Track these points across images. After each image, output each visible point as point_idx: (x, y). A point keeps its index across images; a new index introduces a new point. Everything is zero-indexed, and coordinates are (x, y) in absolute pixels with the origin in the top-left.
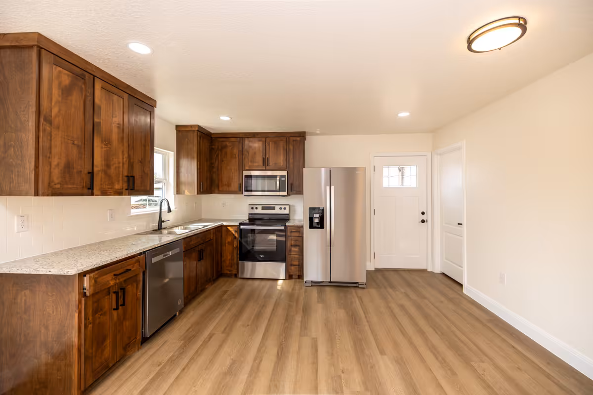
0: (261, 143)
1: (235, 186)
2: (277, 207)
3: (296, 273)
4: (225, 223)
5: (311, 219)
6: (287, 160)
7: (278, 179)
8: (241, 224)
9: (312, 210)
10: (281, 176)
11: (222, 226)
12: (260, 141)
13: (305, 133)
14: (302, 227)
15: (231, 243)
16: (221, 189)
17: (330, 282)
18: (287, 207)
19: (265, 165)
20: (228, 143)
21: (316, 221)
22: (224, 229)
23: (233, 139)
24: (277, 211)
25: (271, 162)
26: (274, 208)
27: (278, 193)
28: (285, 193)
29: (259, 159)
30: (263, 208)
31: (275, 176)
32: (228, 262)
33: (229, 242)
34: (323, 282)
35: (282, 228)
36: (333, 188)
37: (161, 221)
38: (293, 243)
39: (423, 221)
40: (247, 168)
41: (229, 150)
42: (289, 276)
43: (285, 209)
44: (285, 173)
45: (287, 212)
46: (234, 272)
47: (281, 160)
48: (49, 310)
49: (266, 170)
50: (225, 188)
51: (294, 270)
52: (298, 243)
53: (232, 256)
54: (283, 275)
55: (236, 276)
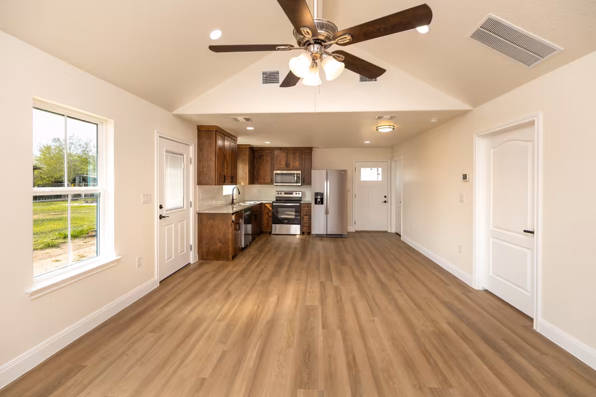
0: (284, 153)
1: (268, 180)
2: (294, 193)
3: (306, 231)
4: (264, 202)
5: (316, 199)
6: (300, 164)
7: (296, 175)
8: (273, 202)
9: (317, 194)
10: (297, 174)
11: (261, 204)
12: (284, 152)
13: (312, 148)
14: (311, 204)
15: (268, 214)
16: (259, 181)
17: (327, 235)
18: (300, 193)
19: (287, 167)
20: (264, 153)
21: (319, 200)
22: (263, 205)
23: (267, 151)
24: (294, 195)
25: (291, 166)
26: (292, 194)
27: (295, 184)
28: (300, 184)
29: (283, 163)
30: (285, 194)
31: (294, 174)
32: (265, 225)
33: (266, 213)
34: (323, 235)
35: (299, 204)
36: (328, 181)
37: (233, 199)
38: (305, 213)
39: (385, 202)
40: (276, 168)
41: (265, 157)
42: (302, 233)
43: (299, 194)
44: (299, 172)
45: (300, 196)
46: (269, 231)
47: (297, 164)
48: (220, 227)
49: (288, 170)
50: (262, 181)
51: (305, 229)
52: (308, 214)
53: (268, 222)
54: (298, 232)
55: (270, 233)
